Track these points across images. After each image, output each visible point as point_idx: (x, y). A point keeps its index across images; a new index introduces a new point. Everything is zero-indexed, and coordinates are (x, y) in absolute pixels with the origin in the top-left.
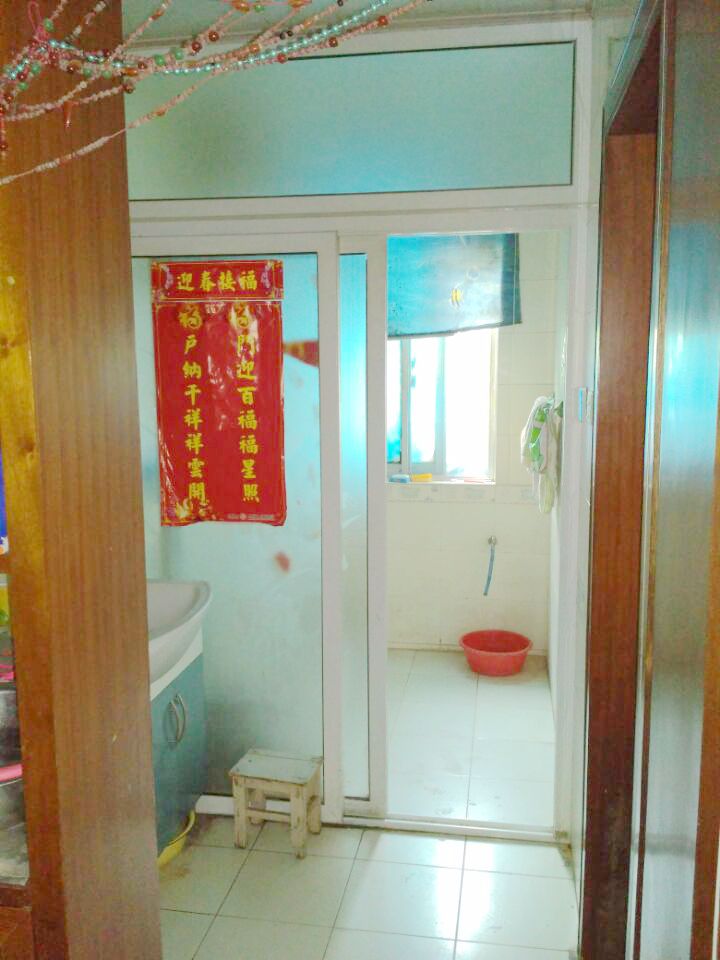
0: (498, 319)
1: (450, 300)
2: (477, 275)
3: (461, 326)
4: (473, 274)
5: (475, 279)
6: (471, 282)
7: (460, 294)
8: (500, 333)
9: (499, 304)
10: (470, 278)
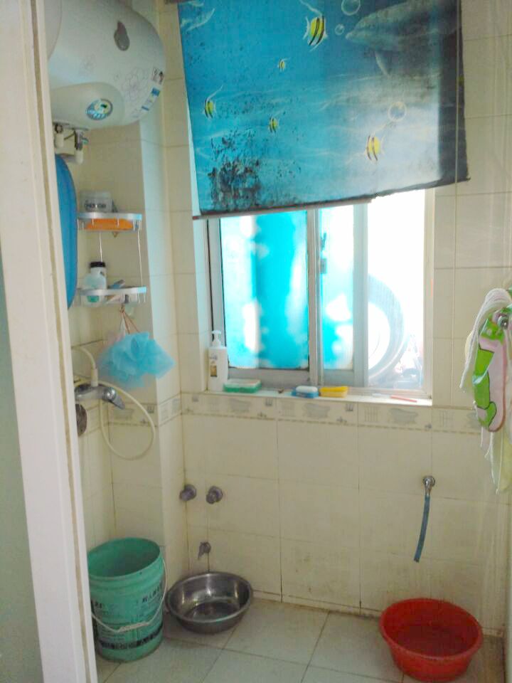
0: (435, 176)
1: (365, 153)
2: (402, 114)
3: (380, 190)
4: (397, 113)
5: (400, 120)
6: (393, 124)
7: (378, 144)
8: (437, 196)
9: (435, 156)
10: (392, 119)
